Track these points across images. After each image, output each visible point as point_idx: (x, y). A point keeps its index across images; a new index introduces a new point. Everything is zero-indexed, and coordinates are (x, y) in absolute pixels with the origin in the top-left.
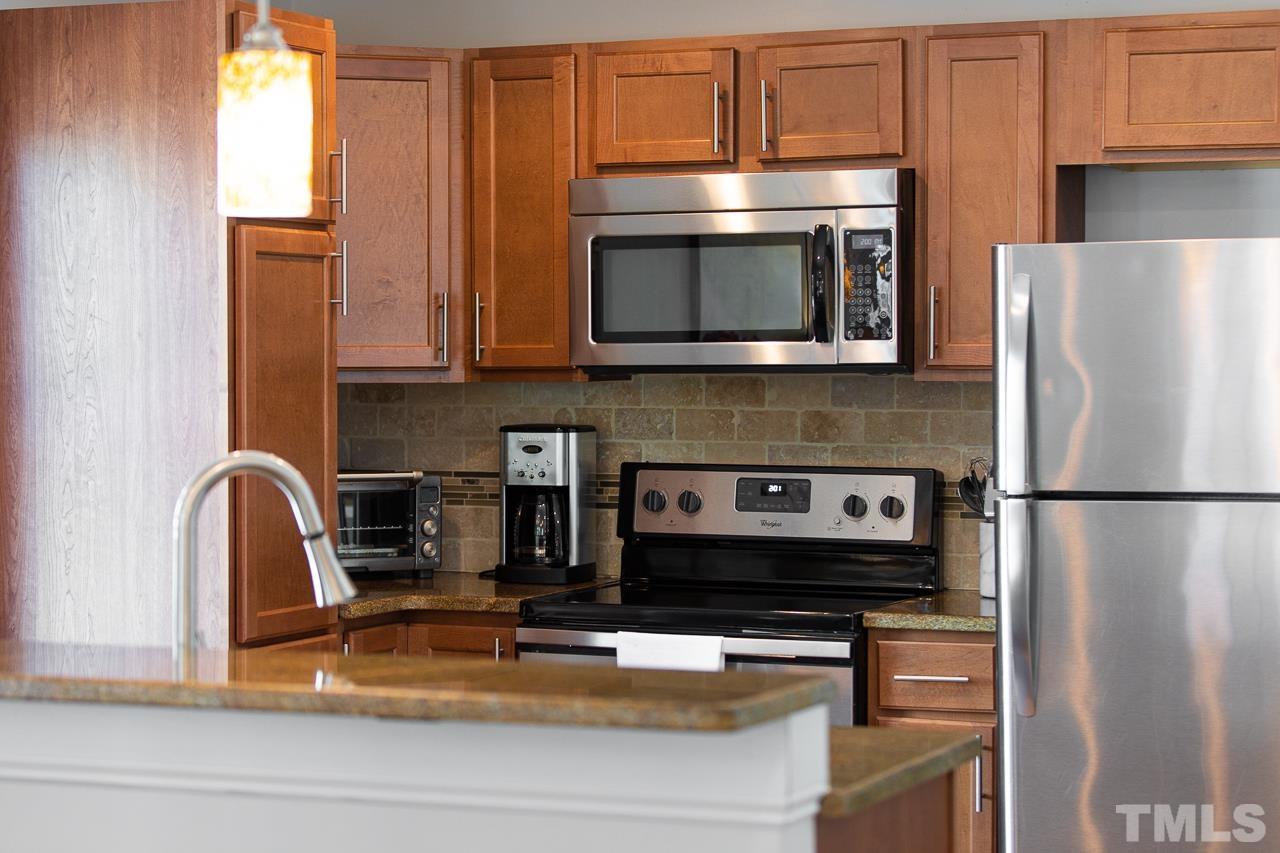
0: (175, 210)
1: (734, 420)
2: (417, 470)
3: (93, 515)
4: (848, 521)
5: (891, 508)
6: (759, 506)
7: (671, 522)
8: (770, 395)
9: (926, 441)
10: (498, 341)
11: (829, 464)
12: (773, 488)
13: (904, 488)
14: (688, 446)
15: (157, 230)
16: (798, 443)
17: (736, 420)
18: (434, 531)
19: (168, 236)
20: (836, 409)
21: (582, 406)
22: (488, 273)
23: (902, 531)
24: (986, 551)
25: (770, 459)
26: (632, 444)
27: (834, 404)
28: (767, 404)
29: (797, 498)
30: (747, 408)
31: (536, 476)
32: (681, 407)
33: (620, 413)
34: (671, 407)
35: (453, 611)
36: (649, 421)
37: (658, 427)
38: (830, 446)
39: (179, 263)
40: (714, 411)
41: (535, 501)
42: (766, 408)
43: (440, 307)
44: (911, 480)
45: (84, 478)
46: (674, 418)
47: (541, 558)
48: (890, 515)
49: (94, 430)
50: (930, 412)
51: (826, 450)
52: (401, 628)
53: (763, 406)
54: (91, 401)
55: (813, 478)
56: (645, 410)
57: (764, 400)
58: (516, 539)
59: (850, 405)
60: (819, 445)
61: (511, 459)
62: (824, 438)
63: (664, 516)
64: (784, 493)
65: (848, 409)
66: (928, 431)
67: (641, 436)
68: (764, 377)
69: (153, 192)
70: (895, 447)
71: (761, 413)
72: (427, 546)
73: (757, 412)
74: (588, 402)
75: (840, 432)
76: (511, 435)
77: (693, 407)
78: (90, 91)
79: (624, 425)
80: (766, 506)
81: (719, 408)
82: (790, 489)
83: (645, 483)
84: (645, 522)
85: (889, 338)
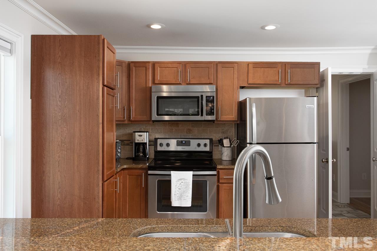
0: (88, 83)
2: (118, 140)
3: (66, 153)
4: (197, 147)
5: (205, 145)
6: (181, 145)
7: (164, 148)
10: (135, 116)
11: (191, 138)
12: (184, 142)
13: (208, 142)
14: (165, 135)
15: (83, 87)
16: (185, 134)
17: (174, 130)
18: (120, 151)
19: (86, 89)
21: (144, 128)
22: (133, 103)
23: (207, 149)
24: (225, 152)
25: (180, 137)
26: (154, 134)
27: (192, 127)
29: (188, 144)
30: (176, 128)
31: (141, 141)
33: (152, 129)
34: (161, 128)
35: (133, 168)
36: (157, 131)
37: (159, 131)
39: (89, 95)
41: (140, 145)
43: (124, 109)
44: (209, 140)
45: (63, 144)
46: (162, 130)
47: (142, 156)
48: (205, 147)
49: (66, 133)
50: (209, 128)
51: (190, 135)
52: (122, 171)
53: (179, 128)
54: (65, 126)
55: (190, 140)
56: (157, 128)
58: (136, 152)
59: (195, 127)
61: (136, 138)
62: (190, 133)
63: (163, 147)
64: (185, 143)
65: (194, 128)
66: (208, 132)
67: (156, 133)
68: (179, 122)
69: (82, 79)
70: (202, 134)
72: (119, 154)
74: (146, 127)
75: (193, 132)
76: (136, 133)
77: (166, 128)
78: (66, 55)
79: (153, 131)
81: (170, 128)
82: (186, 142)
83: (159, 141)
84: (159, 149)
85: (214, 115)
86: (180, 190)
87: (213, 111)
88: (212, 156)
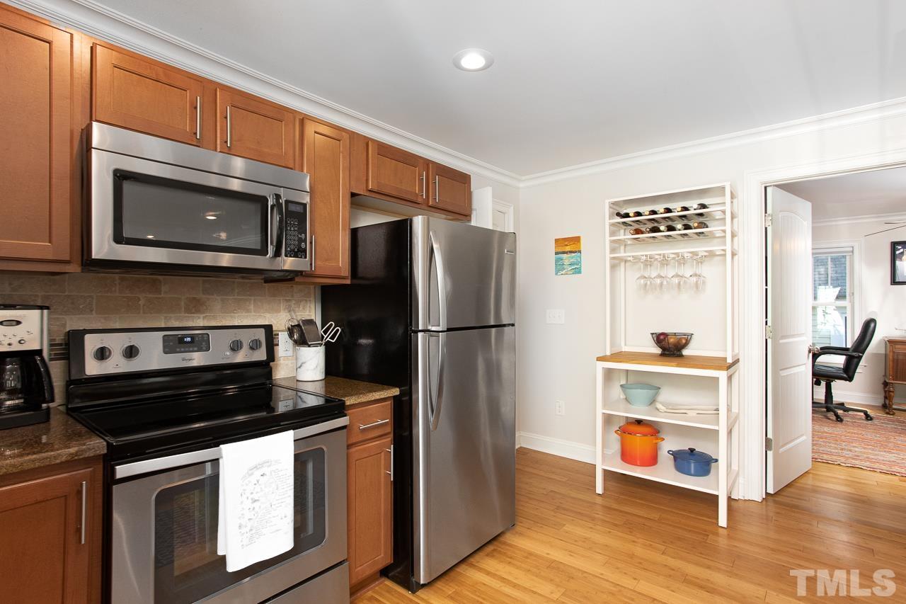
1: (140, 302)
4: (234, 353)
6: (178, 350)
7: (118, 365)
8: (164, 288)
9: (251, 312)
12: (187, 340)
13: (259, 335)
14: (106, 319)
16: (182, 314)
17: (141, 302)
20: (204, 296)
25: (166, 324)
26: (57, 318)
27: (204, 294)
28: (162, 293)
29: (202, 344)
30: (149, 296)
31: (15, 343)
32: (99, 294)
34: (92, 294)
36: (73, 303)
37: (81, 307)
38: (202, 316)
40: (124, 297)
42: (162, 295)
44: (263, 330)
46: (94, 301)
48: (254, 349)
50: (253, 298)
53: (160, 294)
55: (208, 332)
56: (69, 296)
57: (161, 291)
59: (213, 295)
60: (195, 315)
62: (198, 311)
63: (111, 363)
64: (192, 342)
65: (211, 296)
70: (236, 315)
71: (159, 298)
73: (157, 298)
75: (207, 308)
77: (109, 294)
80: (182, 350)
81: (129, 295)
82: (196, 339)
83: (92, 343)
84: (93, 368)
85: (306, 257)
86: (256, 505)
87: (303, 245)
88: (269, 374)
